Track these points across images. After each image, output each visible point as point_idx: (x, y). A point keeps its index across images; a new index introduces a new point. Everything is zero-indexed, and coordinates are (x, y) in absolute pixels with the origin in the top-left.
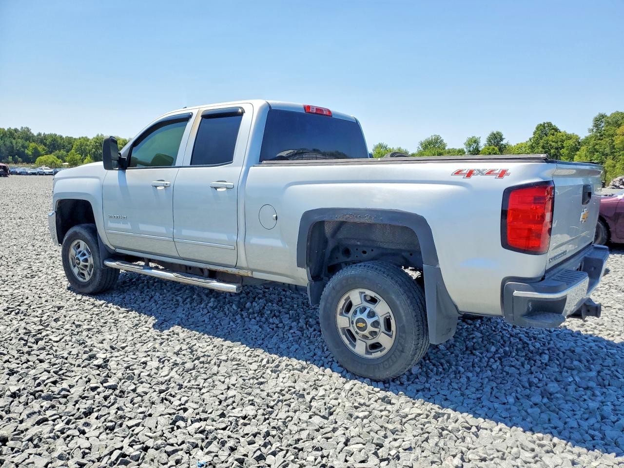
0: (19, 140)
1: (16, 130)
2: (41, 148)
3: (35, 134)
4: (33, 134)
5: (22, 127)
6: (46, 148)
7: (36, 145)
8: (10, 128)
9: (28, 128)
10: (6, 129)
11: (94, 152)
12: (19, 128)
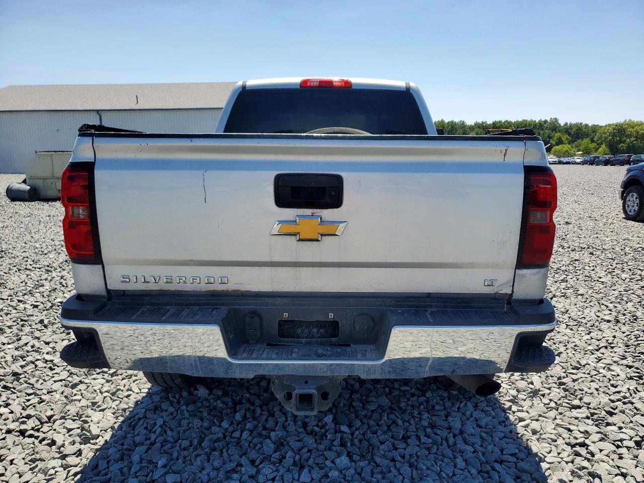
0: (547, 131)
1: (546, 121)
2: (565, 137)
3: (562, 125)
4: (560, 125)
5: (551, 118)
6: (569, 138)
7: (561, 135)
8: (541, 120)
9: (556, 119)
10: (537, 121)
11: (610, 140)
12: (548, 120)
